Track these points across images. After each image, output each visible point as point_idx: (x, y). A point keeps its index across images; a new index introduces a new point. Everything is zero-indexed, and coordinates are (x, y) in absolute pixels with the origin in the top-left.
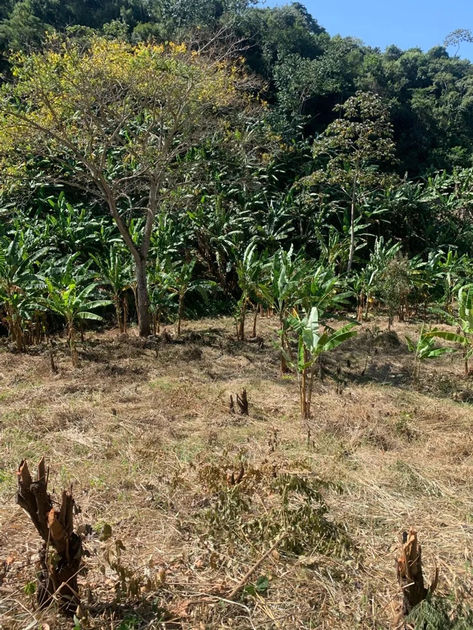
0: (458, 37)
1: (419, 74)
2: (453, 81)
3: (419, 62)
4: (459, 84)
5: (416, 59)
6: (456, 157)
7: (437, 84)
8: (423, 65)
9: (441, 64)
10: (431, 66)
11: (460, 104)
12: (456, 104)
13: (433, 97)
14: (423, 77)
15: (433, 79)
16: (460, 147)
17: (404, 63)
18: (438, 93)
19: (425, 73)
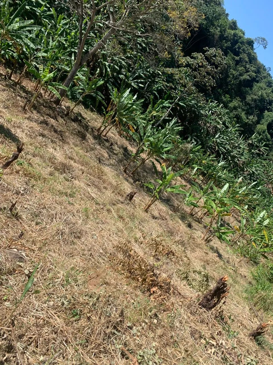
0: (262, 41)
1: (236, 46)
2: (247, 62)
3: (240, 40)
4: (248, 66)
5: (240, 37)
6: (225, 100)
7: (240, 58)
8: (241, 43)
9: (248, 50)
10: (244, 47)
11: (242, 76)
12: (241, 75)
13: (234, 63)
14: (237, 49)
15: (240, 55)
16: (229, 97)
17: (235, 35)
18: (237, 63)
19: (239, 48)
